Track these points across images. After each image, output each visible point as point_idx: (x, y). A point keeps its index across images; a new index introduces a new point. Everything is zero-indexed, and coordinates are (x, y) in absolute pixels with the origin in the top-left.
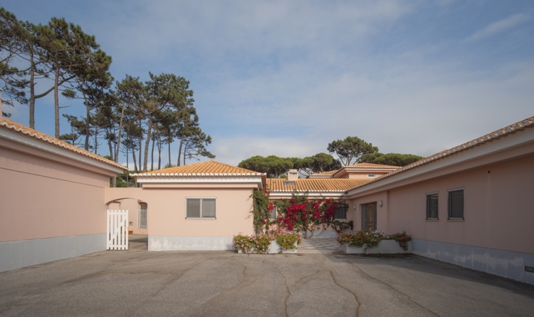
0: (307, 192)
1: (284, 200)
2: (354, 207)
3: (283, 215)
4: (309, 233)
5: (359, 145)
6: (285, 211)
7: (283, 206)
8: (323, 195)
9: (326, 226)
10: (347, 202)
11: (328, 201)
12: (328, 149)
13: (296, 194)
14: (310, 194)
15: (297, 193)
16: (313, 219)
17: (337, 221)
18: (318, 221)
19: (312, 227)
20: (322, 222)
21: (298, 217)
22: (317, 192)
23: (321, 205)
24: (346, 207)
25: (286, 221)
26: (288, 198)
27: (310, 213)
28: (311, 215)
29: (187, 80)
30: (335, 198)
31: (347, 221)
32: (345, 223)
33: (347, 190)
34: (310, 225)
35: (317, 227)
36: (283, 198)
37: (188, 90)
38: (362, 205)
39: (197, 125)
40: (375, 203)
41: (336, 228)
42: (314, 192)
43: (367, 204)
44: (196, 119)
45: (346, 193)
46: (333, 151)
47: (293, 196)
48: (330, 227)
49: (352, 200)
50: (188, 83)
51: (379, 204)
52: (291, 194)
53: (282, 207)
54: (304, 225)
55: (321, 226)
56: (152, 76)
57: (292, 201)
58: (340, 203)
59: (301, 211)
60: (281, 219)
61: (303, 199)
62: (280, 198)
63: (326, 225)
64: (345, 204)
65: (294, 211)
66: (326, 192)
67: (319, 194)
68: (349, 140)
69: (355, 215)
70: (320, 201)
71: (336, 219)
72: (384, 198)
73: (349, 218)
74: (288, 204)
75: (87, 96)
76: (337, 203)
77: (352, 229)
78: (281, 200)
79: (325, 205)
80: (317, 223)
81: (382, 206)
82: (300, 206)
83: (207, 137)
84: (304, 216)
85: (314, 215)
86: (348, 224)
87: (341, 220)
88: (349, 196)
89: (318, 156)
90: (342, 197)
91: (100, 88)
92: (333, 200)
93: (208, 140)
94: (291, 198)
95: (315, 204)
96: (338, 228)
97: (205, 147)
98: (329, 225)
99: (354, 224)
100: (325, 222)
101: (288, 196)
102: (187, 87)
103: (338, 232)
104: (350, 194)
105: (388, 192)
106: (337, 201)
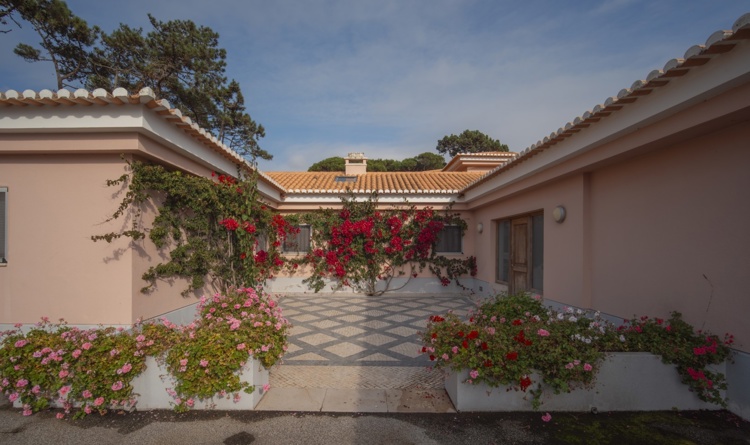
0: (376, 195)
1: (328, 213)
2: (479, 227)
3: (325, 244)
4: (380, 284)
5: (481, 142)
6: (327, 236)
7: (325, 225)
8: (410, 200)
9: (417, 270)
10: (462, 217)
11: (422, 214)
12: (438, 148)
13: (350, 200)
14: (382, 200)
15: (353, 195)
16: (388, 253)
17: (441, 258)
18: (400, 258)
19: (387, 269)
20: (409, 259)
21: (355, 247)
22: (397, 195)
23: (407, 223)
24: (461, 228)
25: (331, 259)
26: (335, 207)
27: (384, 241)
28: (385, 245)
29: (214, 32)
30: (435, 208)
31: (463, 258)
32: (459, 261)
33: (462, 189)
34: (382, 267)
35: (398, 269)
36: (324, 207)
37: (216, 48)
38: (498, 222)
39: (243, 109)
40: (537, 215)
41: (438, 273)
42: (390, 195)
43: (511, 219)
44: (240, 99)
45: (461, 195)
46: (444, 151)
47: (344, 203)
48: (426, 270)
49: (474, 211)
50: (217, 36)
51: (552, 213)
52: (339, 200)
53: (322, 229)
54: (370, 266)
55: (407, 268)
56: (153, 21)
57: (343, 215)
58: (448, 219)
59: (362, 237)
60: (319, 254)
61: (368, 209)
62: (317, 207)
63: (417, 265)
64: (458, 220)
65: (348, 237)
66: (416, 195)
67: (401, 200)
68: (466, 134)
69: (482, 244)
70: (405, 214)
71: (439, 254)
72: (573, 197)
73: (468, 249)
74: (334, 219)
75: (58, 57)
76: (440, 219)
77: (473, 274)
78: (320, 211)
79: (415, 222)
80: (399, 262)
81: (562, 220)
82: (360, 225)
83: (257, 127)
84: (370, 246)
85: (392, 245)
86: (464, 263)
87: (449, 256)
88: (467, 204)
89: (421, 157)
90: (451, 204)
91: (76, 44)
92: (432, 212)
93: (259, 132)
94: (340, 207)
95: (392, 221)
96: (444, 273)
97: (258, 143)
98: (423, 265)
99: (479, 264)
100: (415, 260)
101: (334, 202)
102: (215, 44)
103: (445, 282)
104: (470, 197)
105: (589, 175)
106: (442, 215)
